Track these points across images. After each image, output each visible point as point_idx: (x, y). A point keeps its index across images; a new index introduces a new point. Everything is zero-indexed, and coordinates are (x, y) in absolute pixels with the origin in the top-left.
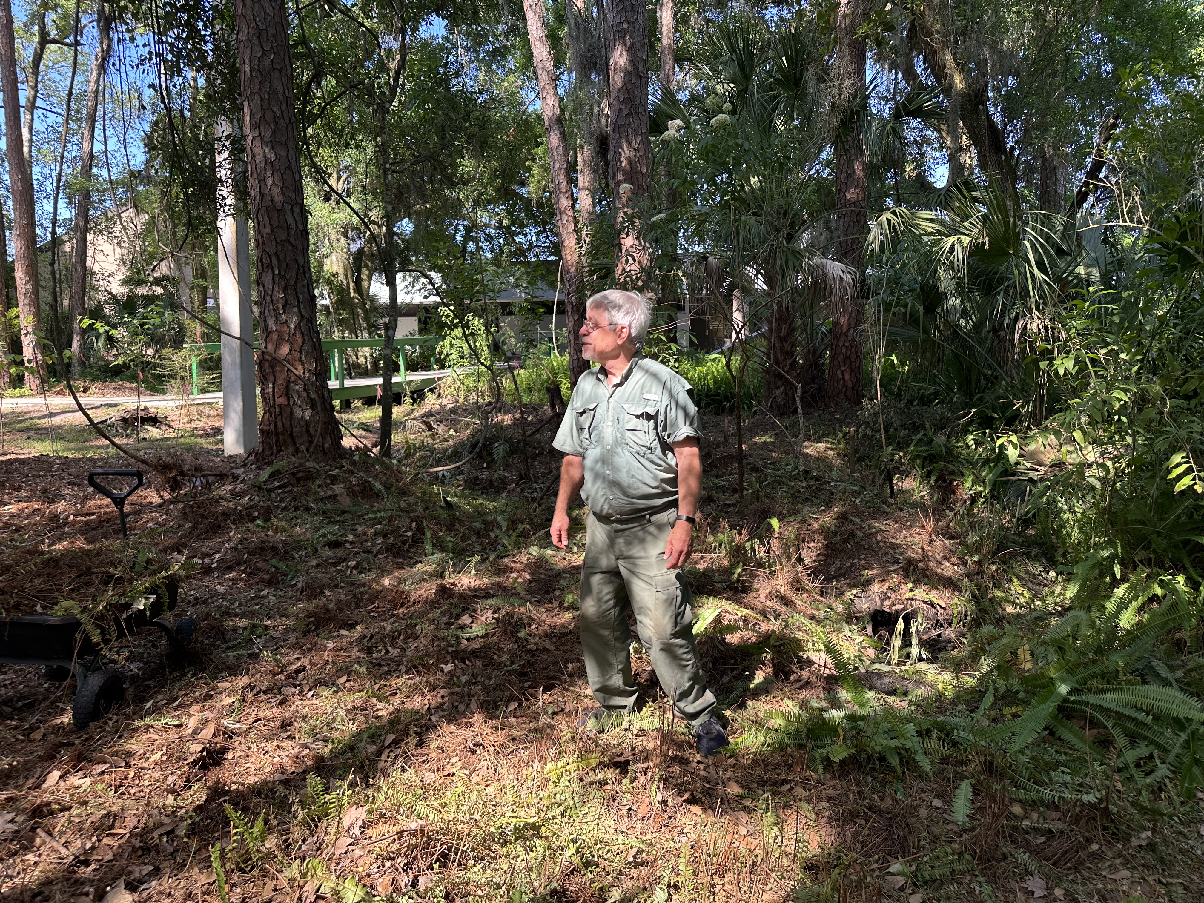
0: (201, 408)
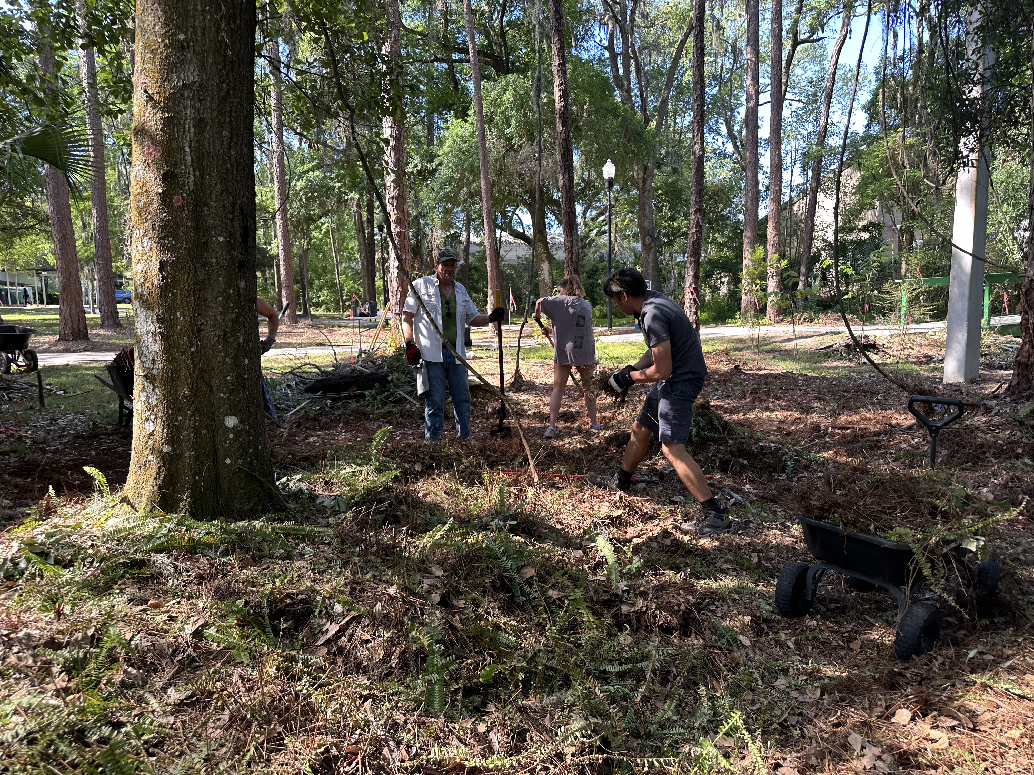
0: (912, 337)
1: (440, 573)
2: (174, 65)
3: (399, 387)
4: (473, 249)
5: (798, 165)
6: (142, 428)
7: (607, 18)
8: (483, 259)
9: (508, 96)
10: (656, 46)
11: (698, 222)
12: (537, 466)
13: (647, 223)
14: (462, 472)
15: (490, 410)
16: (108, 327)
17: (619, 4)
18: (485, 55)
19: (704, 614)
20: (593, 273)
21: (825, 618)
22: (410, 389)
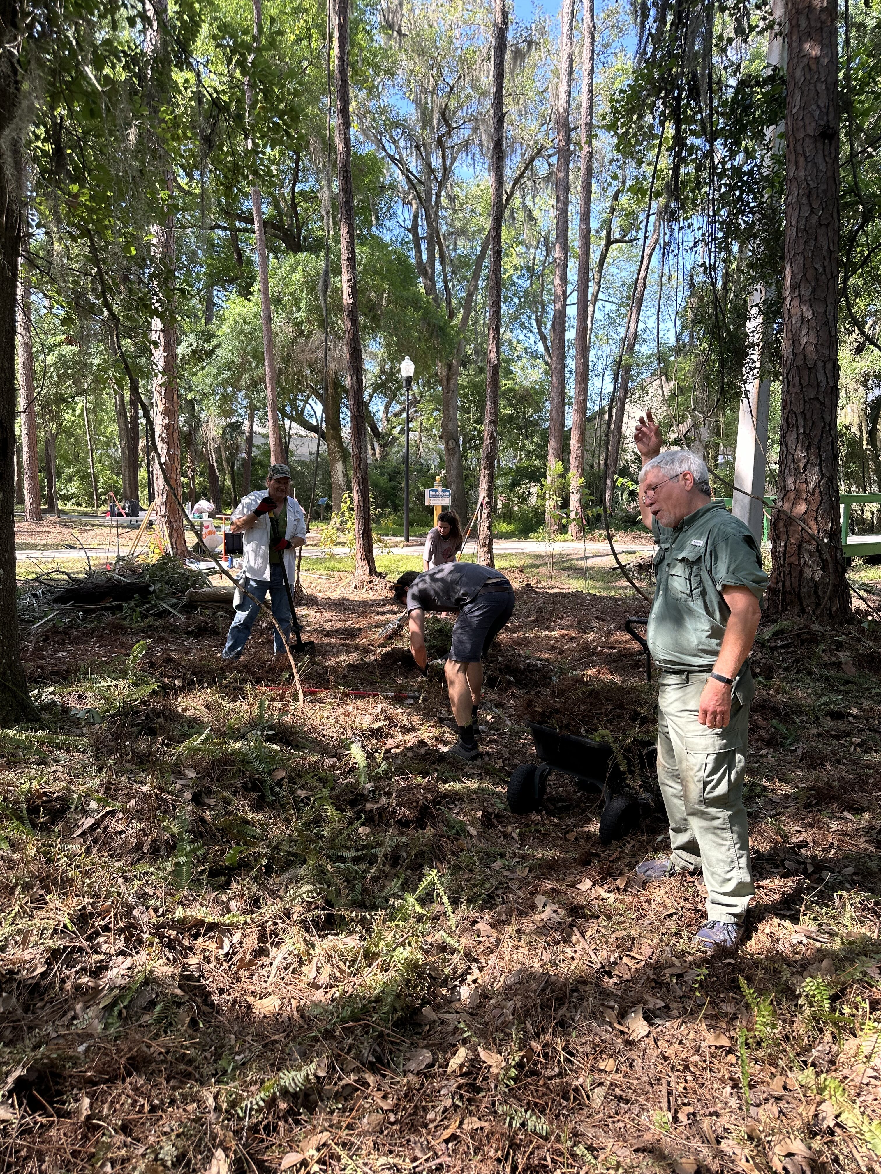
1: (193, 775)
3: (162, 599)
4: (257, 441)
5: (608, 373)
7: (411, 197)
8: (267, 453)
9: (298, 276)
10: (463, 232)
11: (492, 434)
12: (303, 680)
13: (451, 425)
14: (226, 687)
17: (422, 183)
18: (274, 226)
19: (439, 809)
20: (394, 475)
21: (551, 813)
22: (174, 601)
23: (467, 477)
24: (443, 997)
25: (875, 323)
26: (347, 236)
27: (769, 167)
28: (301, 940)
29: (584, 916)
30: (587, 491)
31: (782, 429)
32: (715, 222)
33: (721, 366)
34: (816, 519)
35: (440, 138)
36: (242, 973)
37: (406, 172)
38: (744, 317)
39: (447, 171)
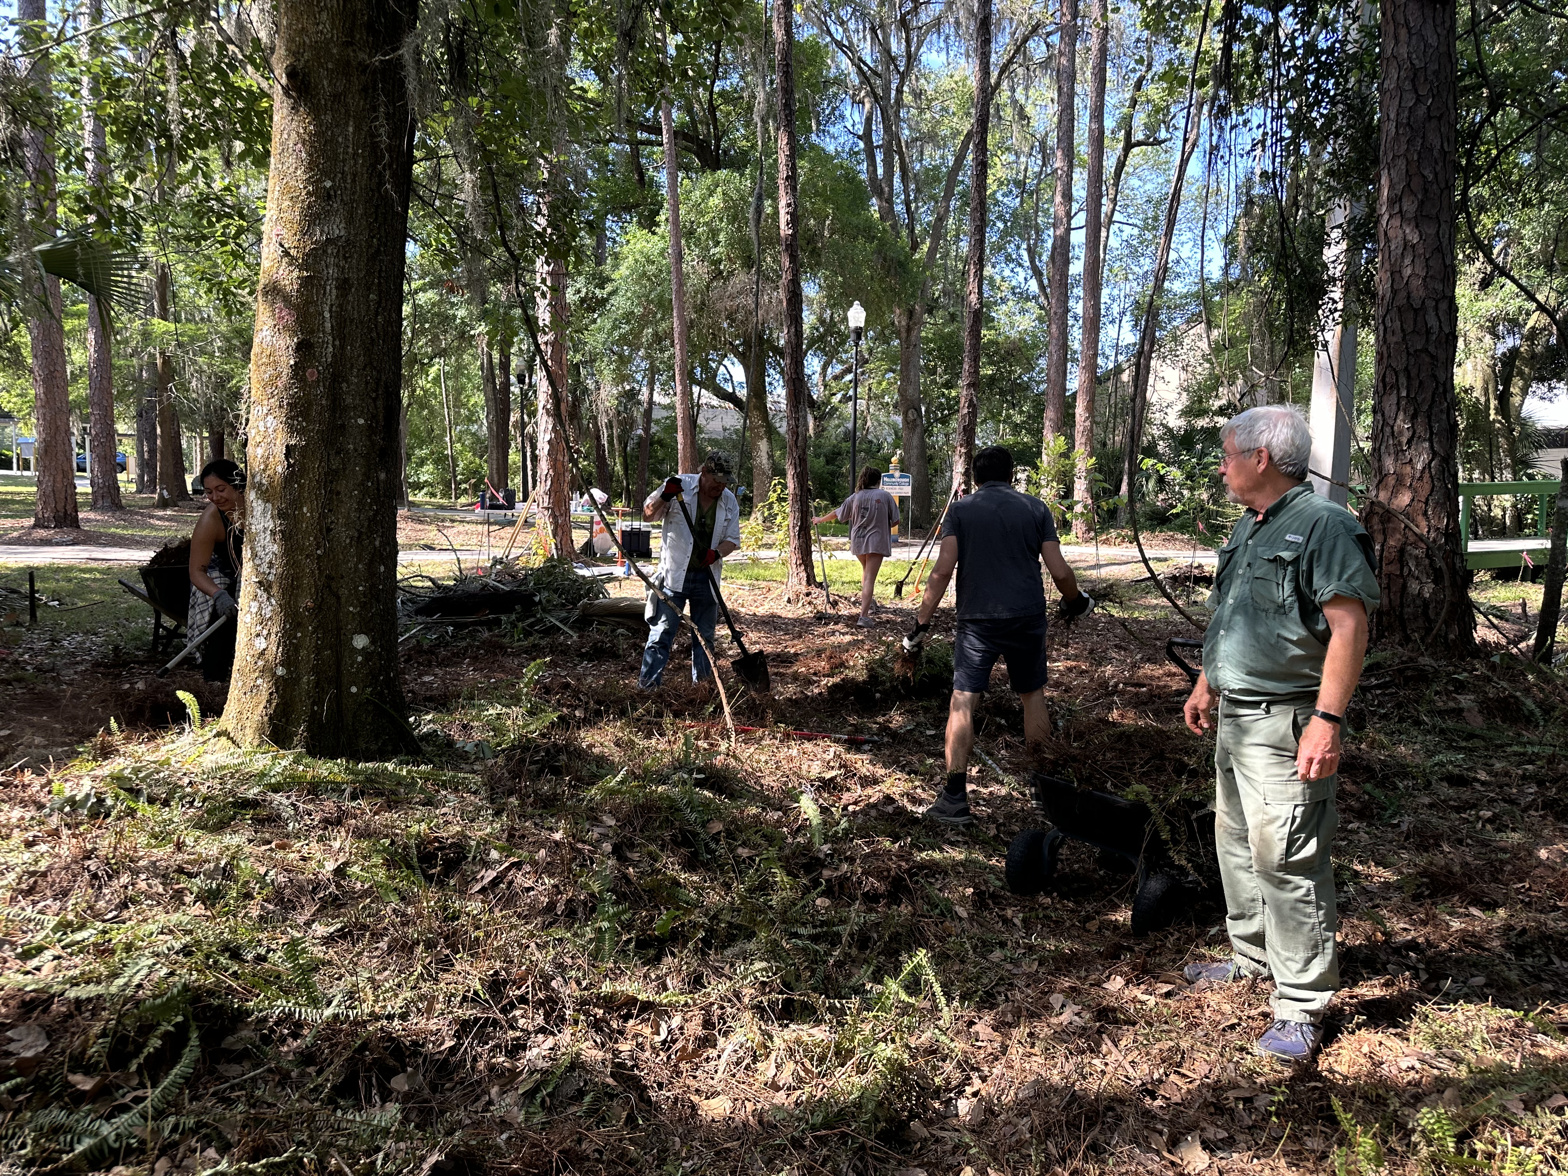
1: (612, 823)
2: (317, 216)
3: (549, 612)
4: (657, 414)
5: (1127, 317)
6: (250, 644)
7: (863, 94)
8: (672, 428)
9: (716, 201)
10: (932, 137)
11: (971, 400)
12: (735, 714)
13: (911, 391)
14: (638, 720)
15: (675, 646)
16: (103, 510)
17: (880, 76)
18: (686, 137)
19: (917, 882)
20: (833, 457)
21: (1063, 896)
22: (564, 614)
23: (931, 458)
24: (935, 1111)
25: (1507, 246)
26: (786, 149)
27: (1356, 41)
28: (755, 1028)
29: (1116, 1021)
30: (1100, 477)
31: (1376, 392)
32: (1282, 117)
33: (1291, 308)
34: (1425, 514)
35: (903, 17)
36: (683, 1066)
37: (858, 63)
38: (1320, 241)
39: (911, 58)
